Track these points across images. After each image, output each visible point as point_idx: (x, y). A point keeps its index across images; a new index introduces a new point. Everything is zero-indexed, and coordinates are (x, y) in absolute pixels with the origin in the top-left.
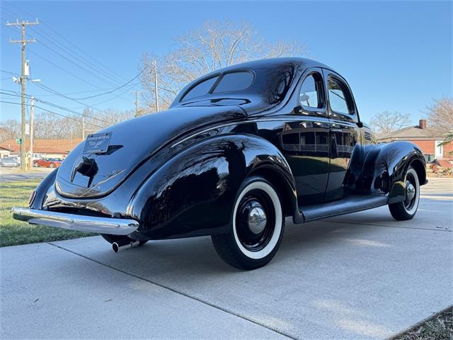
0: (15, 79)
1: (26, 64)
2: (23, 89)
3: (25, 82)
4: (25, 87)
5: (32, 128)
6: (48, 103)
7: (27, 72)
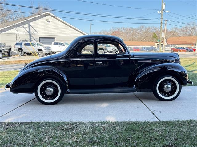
0: (158, 12)
1: (164, 4)
2: (162, 16)
3: (163, 13)
4: (163, 15)
5: (165, 35)
6: (175, 21)
7: (164, 8)
